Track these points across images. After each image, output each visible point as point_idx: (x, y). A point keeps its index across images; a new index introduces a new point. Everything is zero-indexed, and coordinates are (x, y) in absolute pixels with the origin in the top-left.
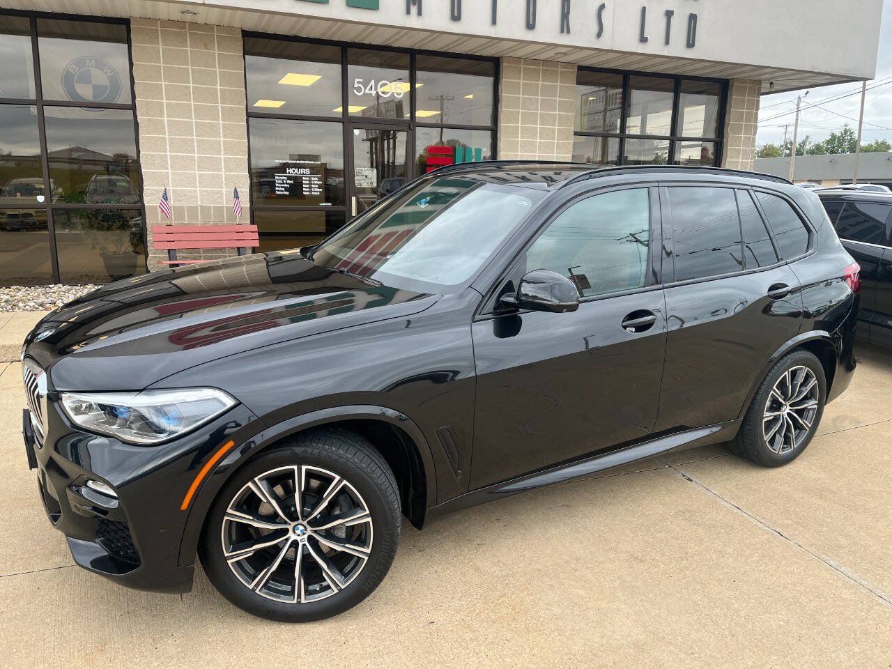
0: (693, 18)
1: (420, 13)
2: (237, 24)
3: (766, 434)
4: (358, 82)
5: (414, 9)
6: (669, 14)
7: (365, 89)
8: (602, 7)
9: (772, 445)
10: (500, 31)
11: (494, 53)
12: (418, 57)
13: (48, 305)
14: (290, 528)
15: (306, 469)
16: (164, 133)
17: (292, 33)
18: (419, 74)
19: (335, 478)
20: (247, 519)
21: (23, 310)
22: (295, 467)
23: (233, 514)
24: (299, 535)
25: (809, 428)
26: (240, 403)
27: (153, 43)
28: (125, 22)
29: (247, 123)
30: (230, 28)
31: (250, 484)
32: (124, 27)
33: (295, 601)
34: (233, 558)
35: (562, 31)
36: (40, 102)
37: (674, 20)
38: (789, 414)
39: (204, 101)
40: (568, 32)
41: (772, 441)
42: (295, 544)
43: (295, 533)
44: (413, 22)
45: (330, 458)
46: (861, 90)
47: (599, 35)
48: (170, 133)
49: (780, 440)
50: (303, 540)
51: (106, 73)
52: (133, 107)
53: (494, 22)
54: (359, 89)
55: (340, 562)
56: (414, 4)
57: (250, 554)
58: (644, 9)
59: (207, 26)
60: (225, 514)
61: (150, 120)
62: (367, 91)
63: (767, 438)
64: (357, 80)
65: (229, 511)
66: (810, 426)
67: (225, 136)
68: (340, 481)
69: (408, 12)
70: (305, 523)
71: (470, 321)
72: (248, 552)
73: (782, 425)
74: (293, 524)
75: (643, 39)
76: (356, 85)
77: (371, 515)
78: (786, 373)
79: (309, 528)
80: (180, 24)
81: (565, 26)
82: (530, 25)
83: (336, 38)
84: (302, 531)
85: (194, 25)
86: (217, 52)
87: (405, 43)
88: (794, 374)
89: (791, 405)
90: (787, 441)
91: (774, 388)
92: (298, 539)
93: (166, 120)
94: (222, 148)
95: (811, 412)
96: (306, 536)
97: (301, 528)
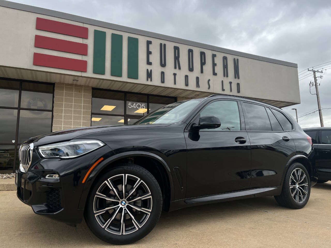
0: (238, 84)
1: (151, 80)
2: (91, 85)
3: (292, 194)
4: (130, 104)
5: (149, 79)
6: (231, 83)
7: (132, 106)
8: (209, 80)
9: (295, 199)
10: (177, 86)
11: (174, 95)
12: (150, 97)
13: (11, 177)
14: (120, 202)
15: (128, 175)
16: (62, 119)
17: (108, 88)
18: (150, 105)
19: (138, 179)
20: (104, 196)
21: (2, 178)
22: (123, 175)
23: (99, 194)
24: (123, 205)
25: (307, 194)
26: (106, 145)
27: (62, 91)
28: (53, 85)
29: (91, 116)
30: (88, 86)
31: (106, 182)
32: (52, 86)
33: (121, 234)
34: (97, 213)
35: (197, 87)
36: (19, 109)
37: (232, 85)
38: (298, 187)
39: (77, 109)
40: (199, 87)
41: (295, 197)
42: (122, 208)
43: (121, 204)
44: (149, 83)
45: (137, 170)
46: (296, 118)
47: (209, 88)
48: (64, 119)
49: (297, 198)
50: (124, 207)
51: (43, 103)
52: (52, 111)
53: (175, 83)
54: (130, 106)
55: (139, 216)
56: (149, 78)
57: (104, 212)
58: (222, 81)
59: (81, 86)
60: (96, 194)
61: (57, 115)
62: (133, 107)
63: (293, 195)
64: (129, 103)
65: (97, 193)
66: (307, 193)
67: (83, 120)
68: (140, 181)
69: (147, 80)
70: (126, 200)
71: (183, 131)
72: (103, 211)
73: (297, 191)
74: (121, 200)
75: (223, 90)
76: (129, 105)
77: (151, 195)
78: (294, 170)
79: (127, 202)
80: (72, 85)
81: (198, 85)
82: (187, 85)
83: (123, 90)
84: (124, 203)
85: (76, 85)
86: (83, 93)
87: (146, 92)
88: (297, 171)
89: (298, 184)
90: (300, 199)
91: (291, 175)
92: (123, 207)
93: (63, 114)
94: (82, 124)
95: (306, 187)
96: (126, 206)
97: (124, 202)
